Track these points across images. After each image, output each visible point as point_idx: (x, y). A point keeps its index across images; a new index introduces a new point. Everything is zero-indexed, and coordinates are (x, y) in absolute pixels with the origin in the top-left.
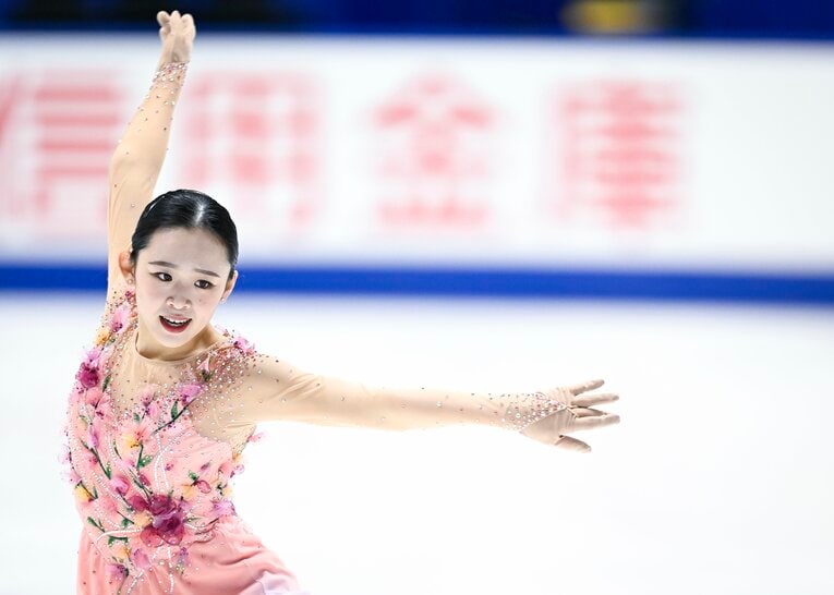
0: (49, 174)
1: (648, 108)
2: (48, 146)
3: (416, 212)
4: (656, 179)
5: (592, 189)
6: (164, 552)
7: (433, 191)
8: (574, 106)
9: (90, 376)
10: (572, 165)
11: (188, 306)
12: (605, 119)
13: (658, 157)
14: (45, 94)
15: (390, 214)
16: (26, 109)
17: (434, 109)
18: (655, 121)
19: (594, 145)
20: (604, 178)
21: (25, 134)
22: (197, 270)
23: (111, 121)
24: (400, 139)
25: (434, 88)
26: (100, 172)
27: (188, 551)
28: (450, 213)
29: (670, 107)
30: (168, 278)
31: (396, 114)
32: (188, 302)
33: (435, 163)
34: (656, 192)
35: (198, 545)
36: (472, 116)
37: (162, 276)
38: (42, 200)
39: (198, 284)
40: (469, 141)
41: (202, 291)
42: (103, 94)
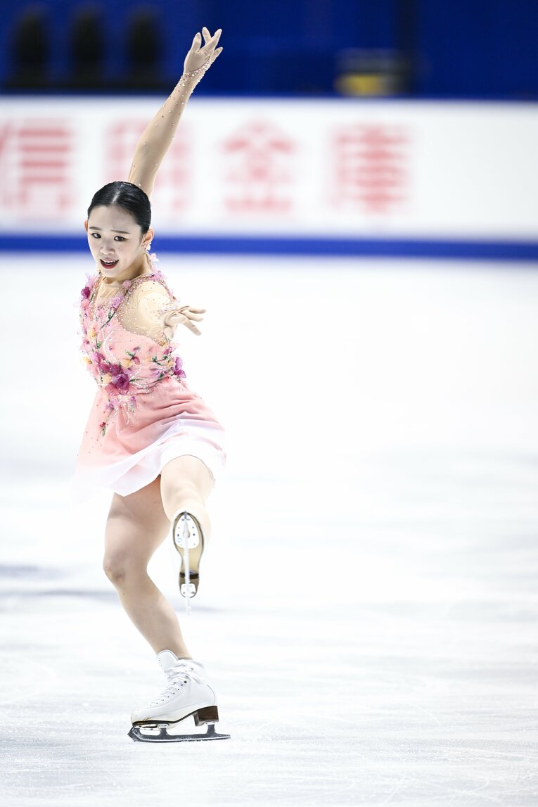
0: (27, 181)
1: (387, 141)
2: (27, 164)
3: (248, 204)
4: (392, 184)
5: (354, 190)
6: (124, 399)
7: (259, 191)
8: (343, 140)
9: (87, 292)
10: (342, 175)
11: (112, 253)
12: (361, 148)
13: (394, 171)
14: (25, 133)
15: (232, 204)
16: (14, 142)
17: (259, 142)
18: (391, 149)
19: (355, 163)
20: (361, 183)
21: (14, 157)
22: (113, 231)
23: (64, 149)
24: (238, 160)
25: (259, 129)
26: (59, 180)
27: (136, 398)
28: (269, 204)
29: (400, 140)
30: (99, 236)
31: (236, 145)
32: (112, 250)
33: (259, 174)
34: (392, 191)
35: (141, 396)
36: (282, 146)
37: (96, 235)
38: (24, 197)
39: (117, 238)
40: (280, 161)
41: (120, 243)
42: (59, 133)
